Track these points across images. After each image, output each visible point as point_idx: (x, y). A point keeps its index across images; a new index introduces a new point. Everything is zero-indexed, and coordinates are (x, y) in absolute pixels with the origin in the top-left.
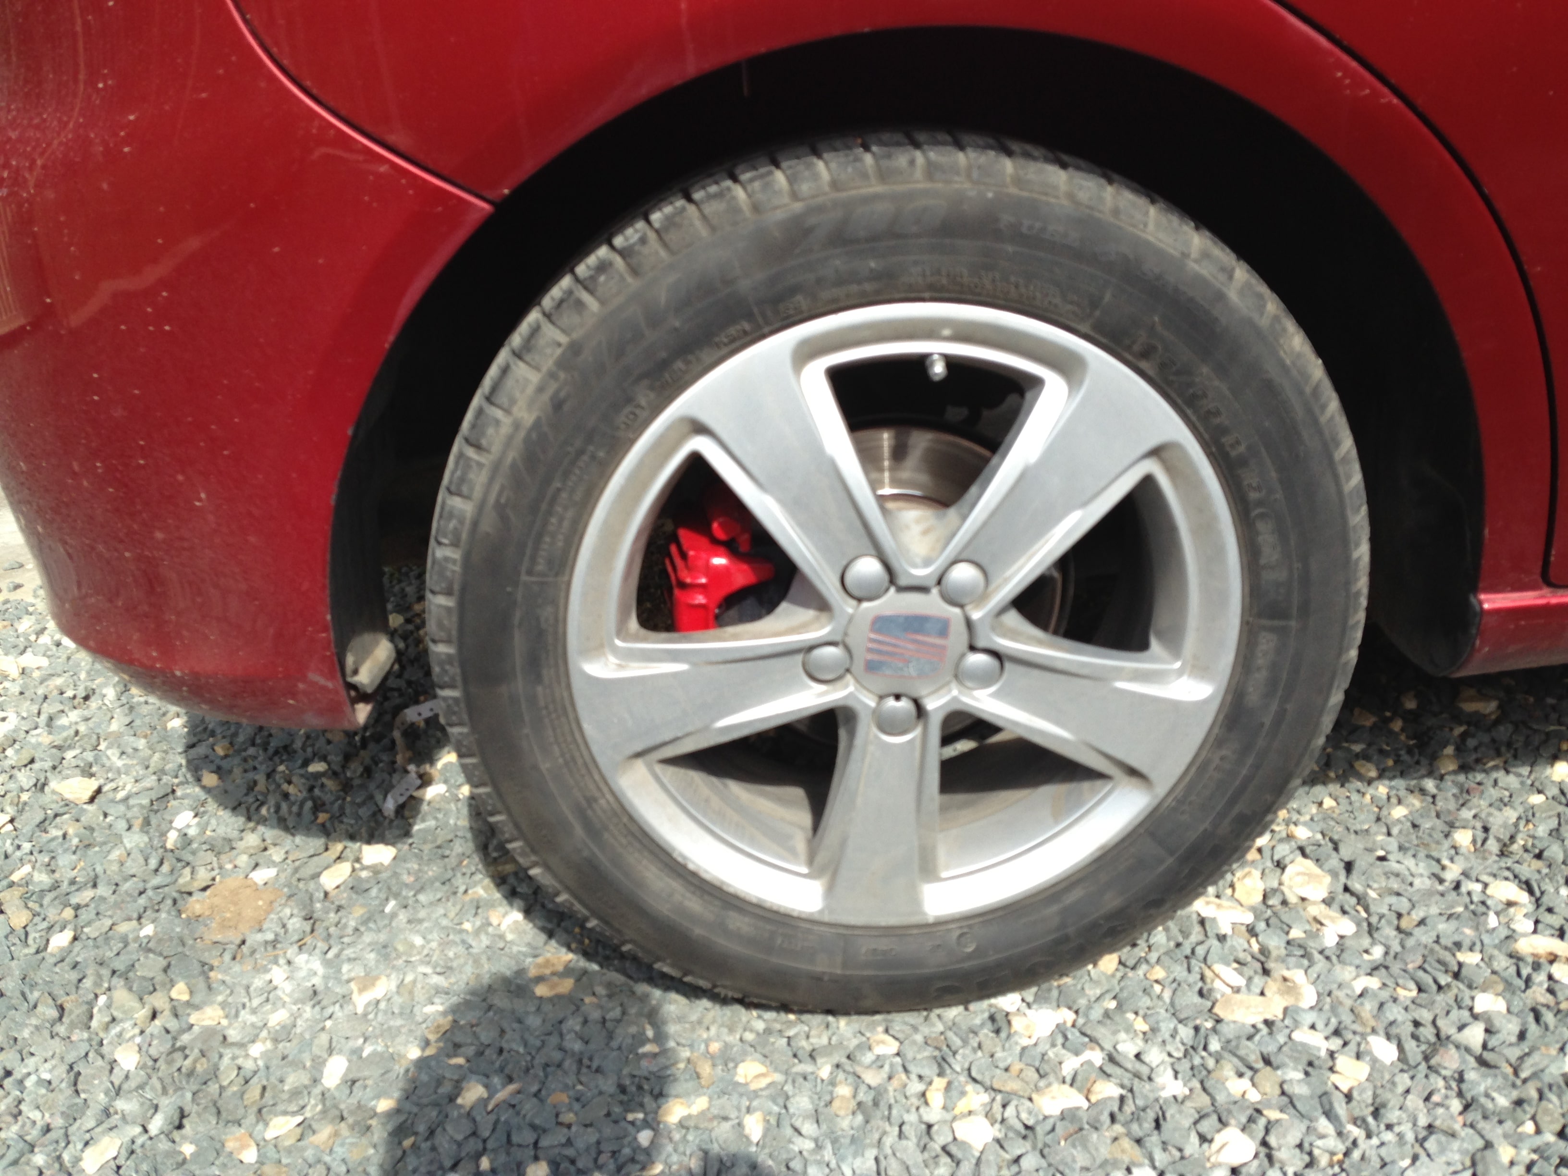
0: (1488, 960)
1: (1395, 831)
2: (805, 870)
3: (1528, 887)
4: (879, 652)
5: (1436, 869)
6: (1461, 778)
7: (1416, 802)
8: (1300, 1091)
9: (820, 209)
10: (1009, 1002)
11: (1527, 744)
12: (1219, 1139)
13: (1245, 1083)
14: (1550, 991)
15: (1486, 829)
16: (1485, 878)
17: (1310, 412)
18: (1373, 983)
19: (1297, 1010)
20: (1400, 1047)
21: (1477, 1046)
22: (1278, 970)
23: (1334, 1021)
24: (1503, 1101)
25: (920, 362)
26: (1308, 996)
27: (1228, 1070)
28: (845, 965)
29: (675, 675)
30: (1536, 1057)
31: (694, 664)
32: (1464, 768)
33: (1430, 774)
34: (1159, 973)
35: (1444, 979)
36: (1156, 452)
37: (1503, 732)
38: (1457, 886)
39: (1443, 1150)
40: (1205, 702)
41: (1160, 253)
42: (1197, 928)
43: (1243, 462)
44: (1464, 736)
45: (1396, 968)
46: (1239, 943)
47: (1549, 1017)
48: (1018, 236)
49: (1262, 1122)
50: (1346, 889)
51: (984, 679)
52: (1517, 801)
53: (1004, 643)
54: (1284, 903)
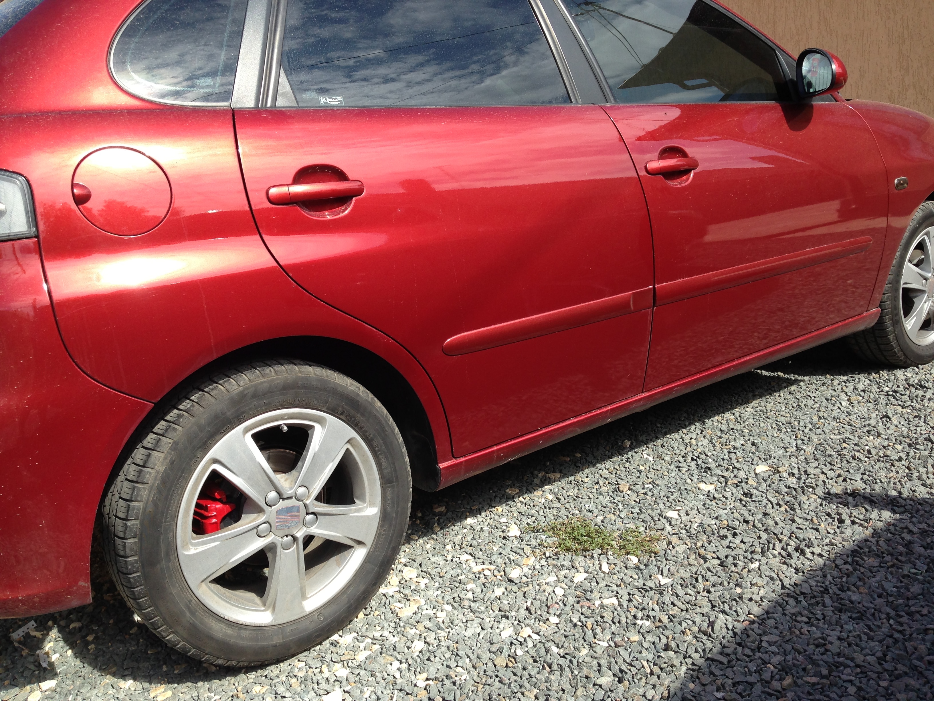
0: (467, 577)
1: (429, 552)
2: (263, 608)
3: (470, 554)
4: (280, 522)
5: (445, 558)
6: (442, 531)
7: (432, 542)
8: (430, 625)
9: (248, 388)
10: (335, 637)
11: (457, 516)
12: (413, 646)
13: (414, 630)
14: (486, 578)
15: (454, 543)
16: (458, 556)
17: (386, 421)
18: (439, 592)
19: (421, 606)
20: (452, 605)
21: (471, 598)
22: (412, 599)
23: (432, 606)
24: (483, 609)
25: (278, 427)
26: (422, 602)
27: (408, 629)
28: (283, 638)
29: (215, 547)
30: (487, 595)
31: (222, 541)
32: (442, 529)
33: (433, 533)
34: (377, 613)
35: (457, 585)
36: (349, 442)
37: (449, 515)
38: (452, 560)
39: (472, 625)
40: (376, 514)
41: (341, 385)
42: (384, 597)
43: (372, 439)
44: (438, 520)
45: (443, 586)
46: (398, 596)
47: (487, 585)
48: (304, 387)
49: (423, 637)
50: (422, 571)
51: (312, 523)
52: (460, 533)
53: (317, 510)
54: (406, 581)
